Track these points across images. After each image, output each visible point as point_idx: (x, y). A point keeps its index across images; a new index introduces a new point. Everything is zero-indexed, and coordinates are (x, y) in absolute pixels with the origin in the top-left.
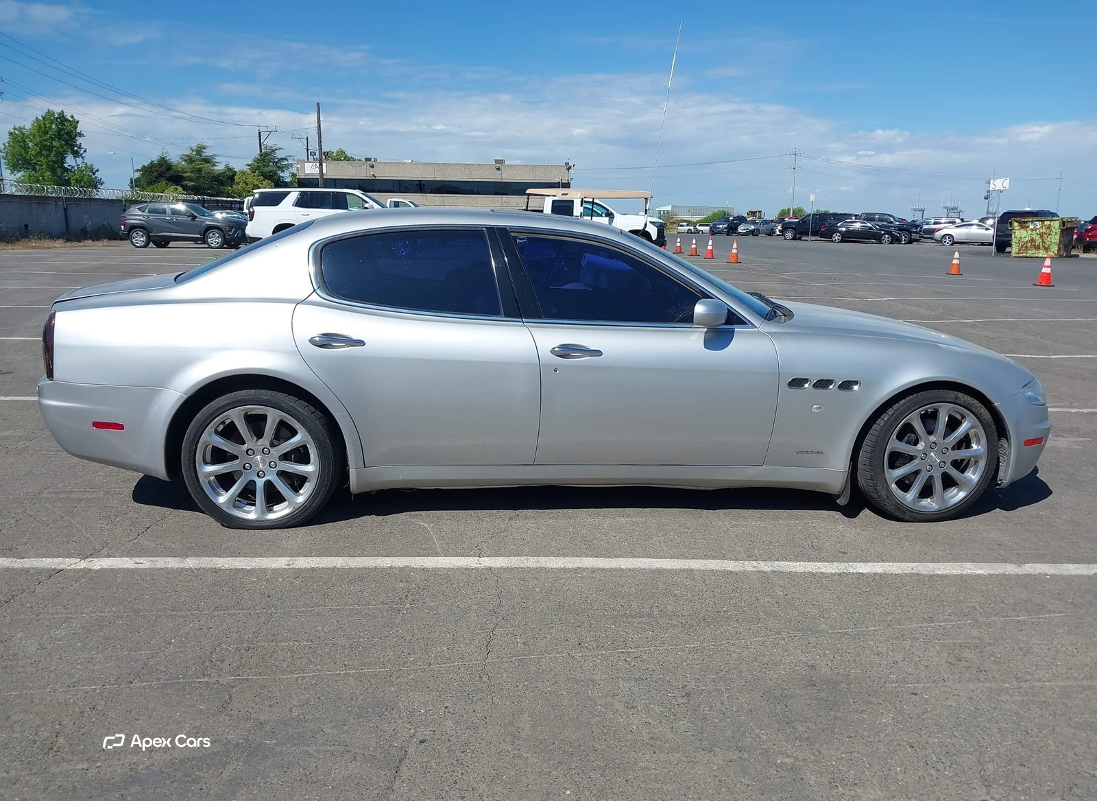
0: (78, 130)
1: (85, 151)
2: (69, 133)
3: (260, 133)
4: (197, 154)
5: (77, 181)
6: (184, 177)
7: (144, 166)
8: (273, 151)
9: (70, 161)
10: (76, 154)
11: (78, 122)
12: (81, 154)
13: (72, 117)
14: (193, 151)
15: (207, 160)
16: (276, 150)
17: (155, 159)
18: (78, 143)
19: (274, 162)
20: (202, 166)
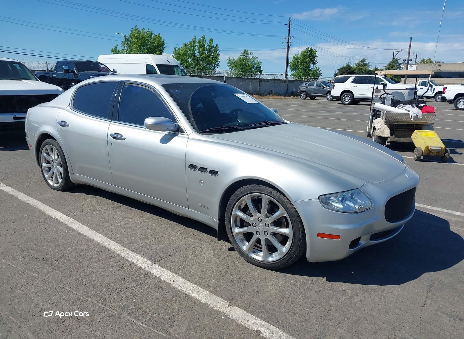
0: (316, 55)
1: (317, 63)
2: (313, 56)
3: (394, 52)
4: (362, 63)
5: (312, 74)
6: (355, 72)
7: (340, 68)
8: (398, 60)
9: (312, 67)
10: (314, 64)
11: (316, 52)
12: (316, 64)
13: (315, 50)
14: (360, 61)
15: (365, 65)
16: (399, 59)
17: (345, 65)
18: (315, 60)
19: (396, 65)
20: (363, 67)
